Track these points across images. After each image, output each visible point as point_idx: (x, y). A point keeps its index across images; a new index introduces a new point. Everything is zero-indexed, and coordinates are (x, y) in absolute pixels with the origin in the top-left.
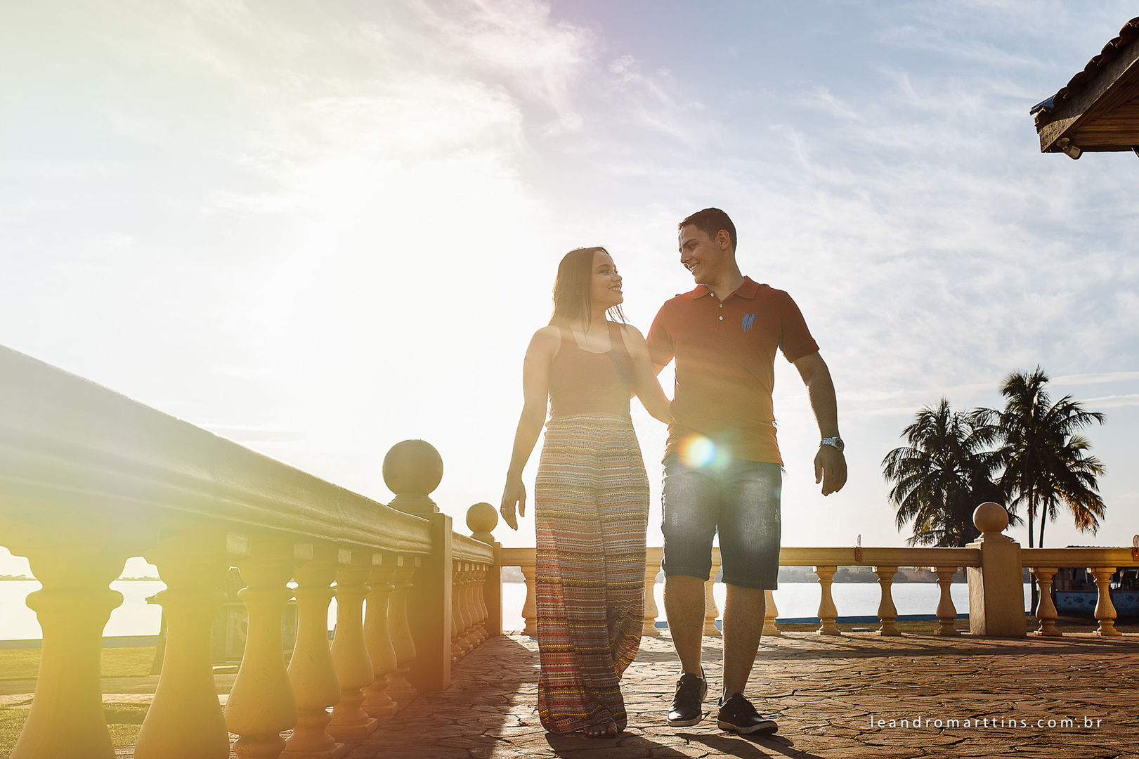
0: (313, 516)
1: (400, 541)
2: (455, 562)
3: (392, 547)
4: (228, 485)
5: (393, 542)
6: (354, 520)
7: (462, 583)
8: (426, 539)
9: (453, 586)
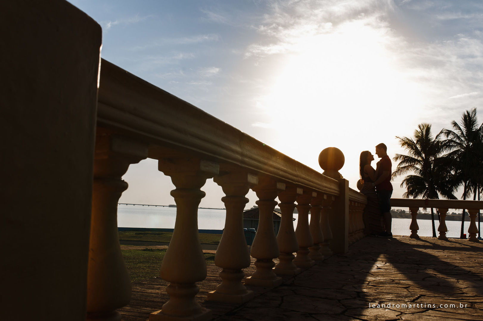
0: (285, 171)
1: (324, 188)
2: (351, 201)
3: (321, 190)
4: (247, 153)
5: (321, 188)
6: (304, 176)
7: (355, 211)
8: (337, 189)
9: (349, 212)
